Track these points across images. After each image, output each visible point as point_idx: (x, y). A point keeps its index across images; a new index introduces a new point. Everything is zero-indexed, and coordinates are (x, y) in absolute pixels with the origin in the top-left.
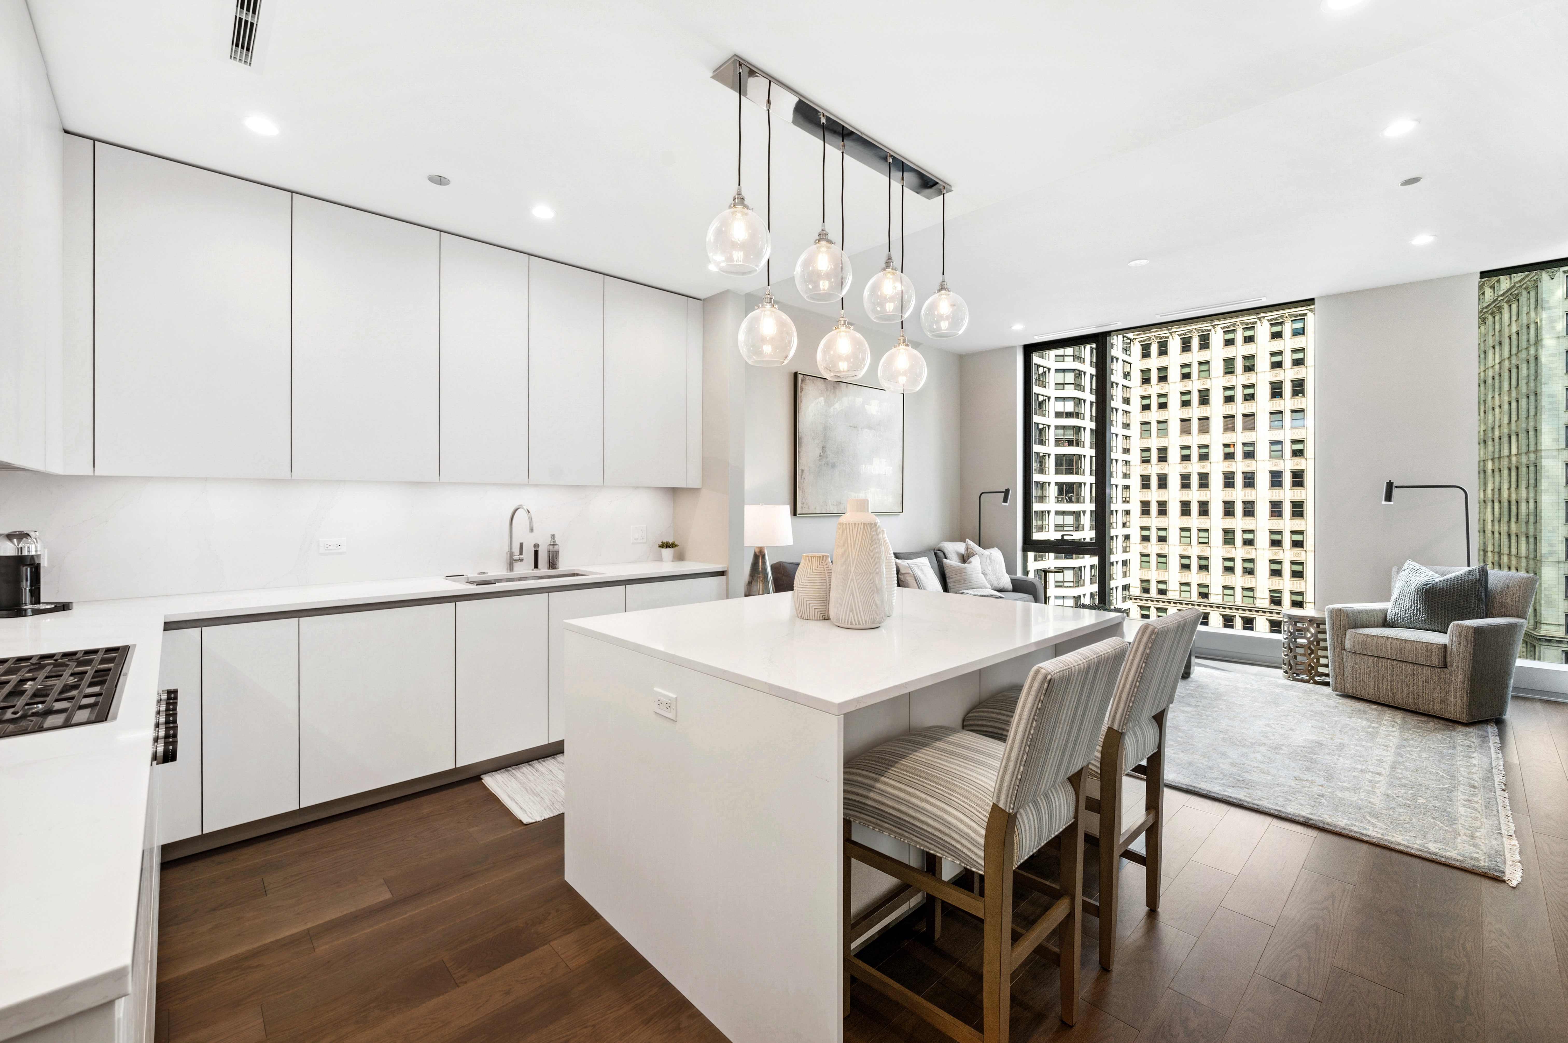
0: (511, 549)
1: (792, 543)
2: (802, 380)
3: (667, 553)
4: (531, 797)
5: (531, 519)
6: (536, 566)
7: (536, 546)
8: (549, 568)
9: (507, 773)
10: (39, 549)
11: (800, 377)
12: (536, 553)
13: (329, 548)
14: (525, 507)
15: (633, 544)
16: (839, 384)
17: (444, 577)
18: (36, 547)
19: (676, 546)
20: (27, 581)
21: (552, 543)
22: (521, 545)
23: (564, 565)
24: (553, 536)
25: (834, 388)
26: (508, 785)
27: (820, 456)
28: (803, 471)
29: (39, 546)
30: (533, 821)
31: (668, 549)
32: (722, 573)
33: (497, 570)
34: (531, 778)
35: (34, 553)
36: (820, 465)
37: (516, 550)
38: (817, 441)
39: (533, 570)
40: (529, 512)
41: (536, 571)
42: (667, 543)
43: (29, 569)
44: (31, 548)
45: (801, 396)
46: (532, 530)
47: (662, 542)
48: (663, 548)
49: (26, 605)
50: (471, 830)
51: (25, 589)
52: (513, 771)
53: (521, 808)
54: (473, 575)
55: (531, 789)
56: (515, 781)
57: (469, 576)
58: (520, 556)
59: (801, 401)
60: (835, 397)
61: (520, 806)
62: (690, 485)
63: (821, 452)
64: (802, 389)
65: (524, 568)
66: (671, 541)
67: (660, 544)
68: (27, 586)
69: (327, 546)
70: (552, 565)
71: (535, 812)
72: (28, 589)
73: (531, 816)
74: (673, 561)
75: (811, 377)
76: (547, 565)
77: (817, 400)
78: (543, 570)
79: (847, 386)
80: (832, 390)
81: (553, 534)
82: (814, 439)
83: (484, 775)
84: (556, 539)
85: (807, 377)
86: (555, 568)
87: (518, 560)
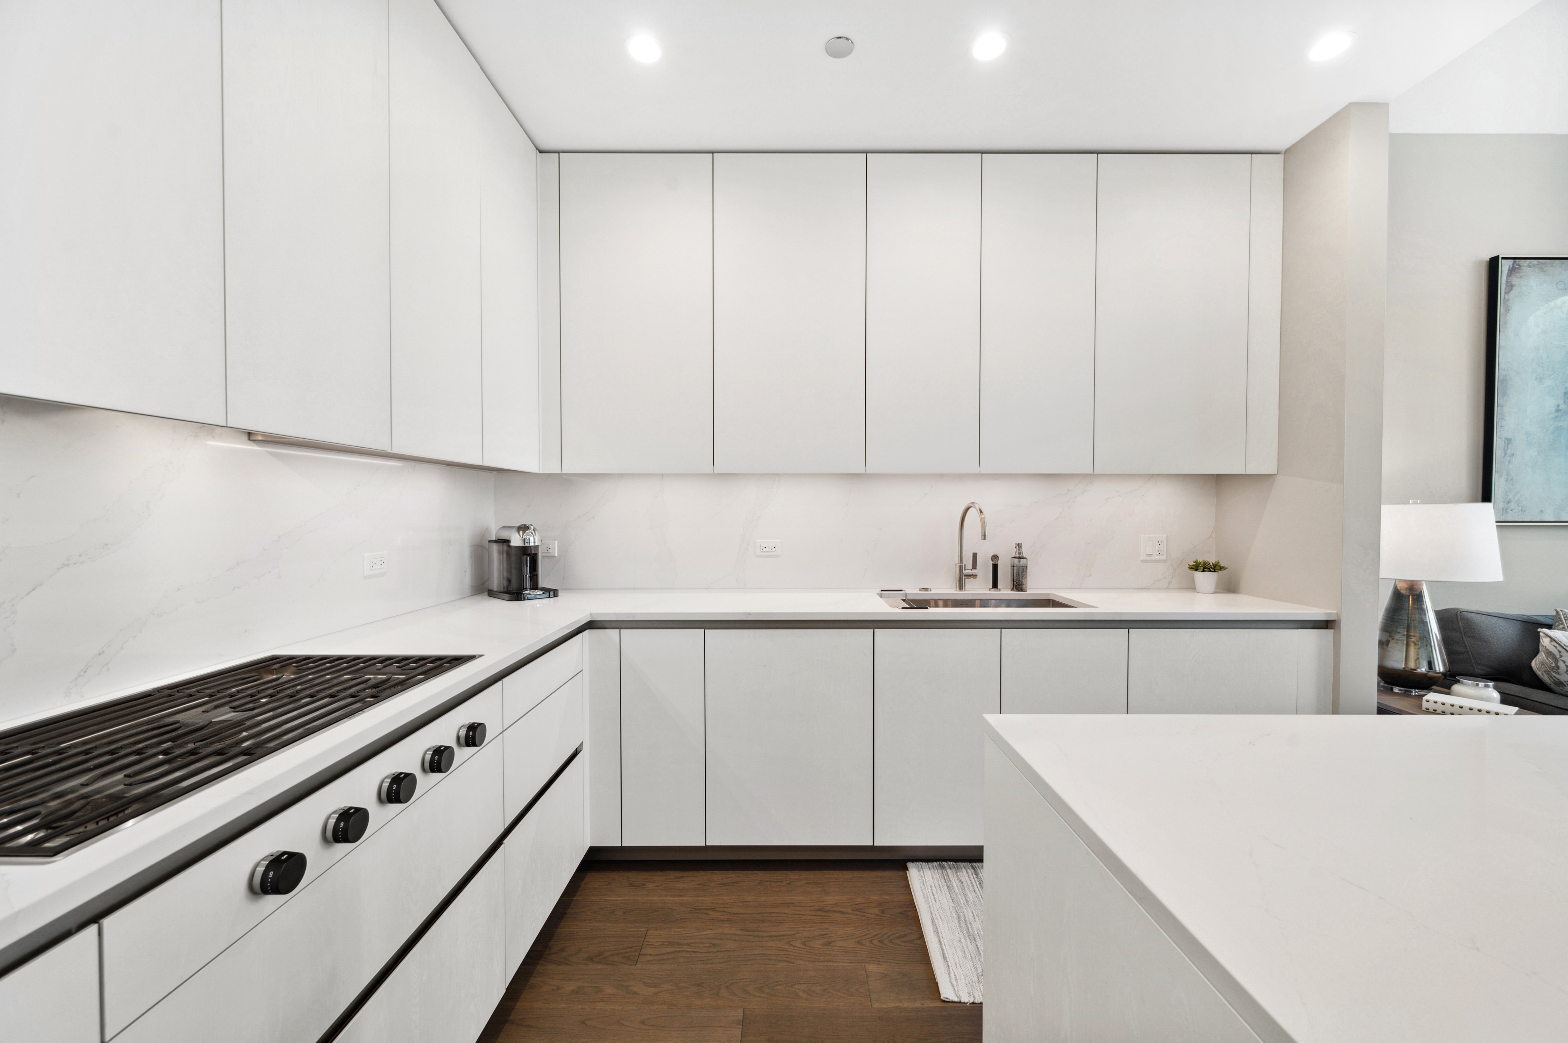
0: (961, 560)
1: (1500, 578)
2: (1512, 271)
3: (1204, 579)
4: (963, 940)
5: (983, 523)
6: (995, 585)
7: (995, 558)
8: (1012, 590)
9: (940, 871)
10: (536, 541)
11: (1504, 267)
12: (995, 567)
13: (765, 549)
14: (976, 506)
15: (1144, 561)
17: (878, 591)
18: (534, 539)
19: (1221, 568)
20: (527, 566)
21: (1018, 556)
22: (975, 556)
23: (1035, 588)
24: (1018, 546)
26: (936, 897)
28: (1508, 441)
29: (536, 538)
30: (956, 999)
31: (1207, 574)
32: (1326, 625)
33: (946, 588)
34: (971, 896)
35: (532, 544)
37: (969, 564)
39: (990, 590)
40: (981, 512)
41: (994, 592)
42: (1205, 563)
43: (528, 558)
44: (533, 540)
45: (1506, 301)
46: (984, 537)
47: (1196, 562)
48: (1197, 570)
49: (527, 590)
50: (872, 968)
51: (526, 576)
52: (949, 871)
53: (945, 958)
54: (913, 591)
55: (966, 921)
56: (947, 893)
57: (908, 592)
58: (973, 571)
59: (1508, 310)
61: (943, 950)
62: (1253, 469)
64: (1510, 287)
65: (979, 588)
66: (1212, 560)
67: (1192, 563)
68: (527, 574)
69: (762, 548)
70: (1018, 585)
71: (962, 977)
72: (528, 575)
73: (954, 983)
74: (1215, 592)
75: (1535, 262)
76: (1010, 585)
77: (1552, 304)
78: (1005, 591)
81: (1018, 543)
83: (911, 864)
84: (1024, 550)
85: (1526, 264)
86: (1022, 590)
87: (970, 576)
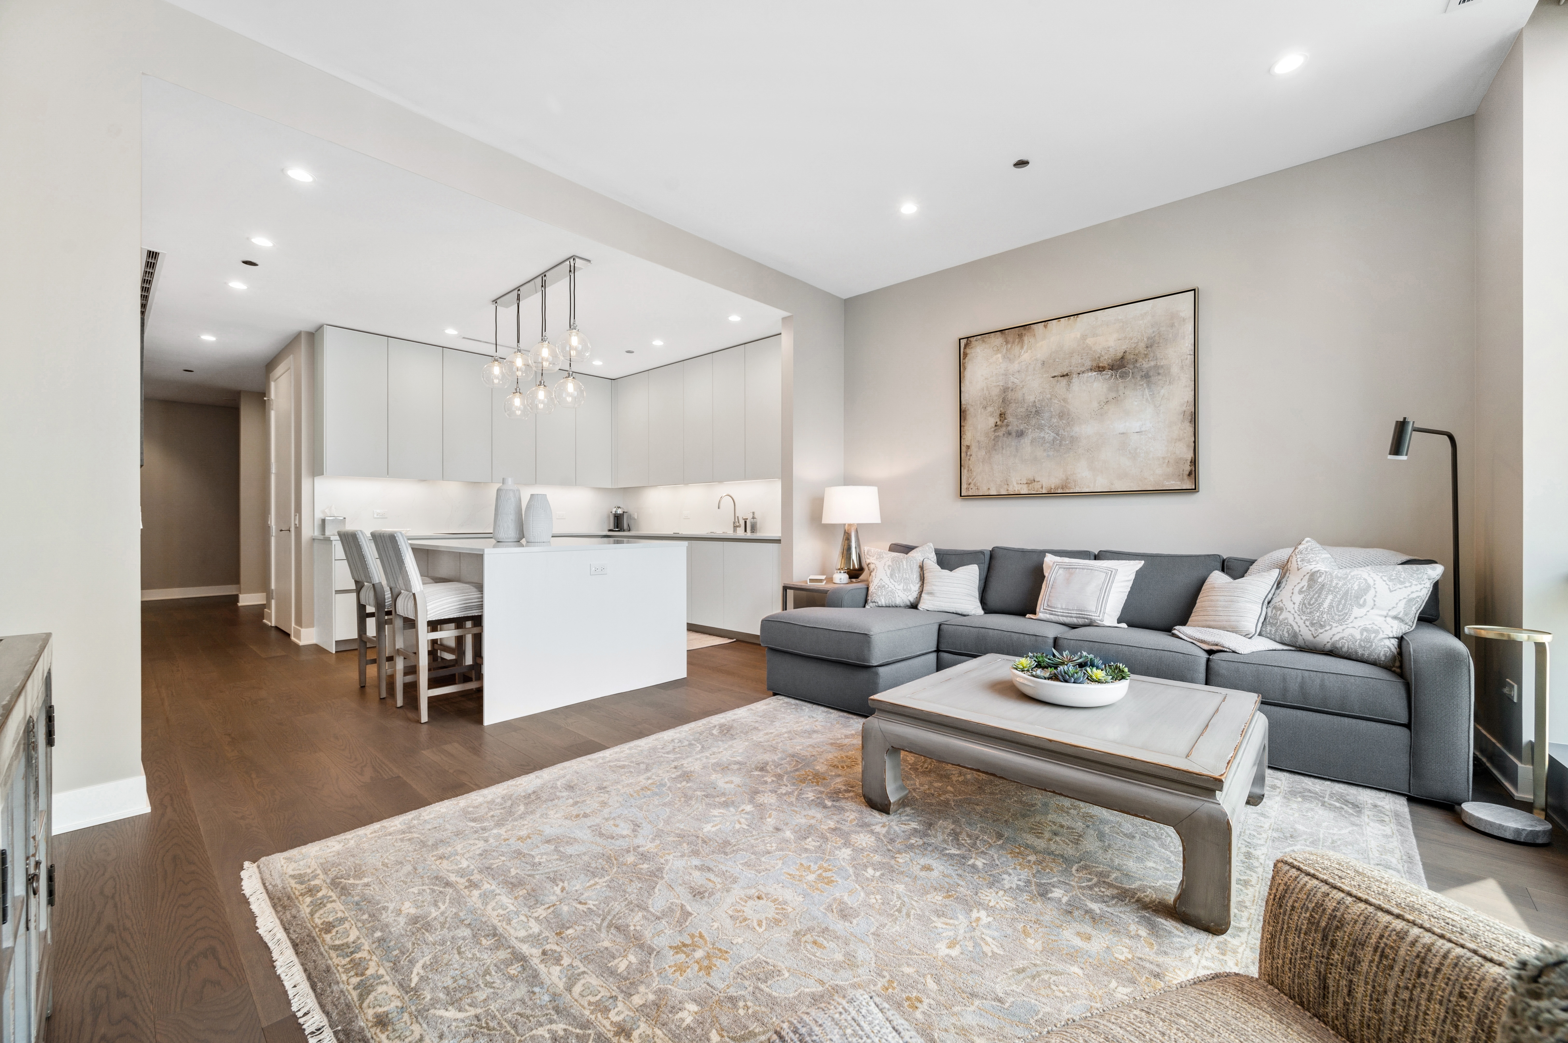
2: (966, 345)
11: (963, 342)
16: (1030, 328)
24: (753, 513)
25: (1020, 336)
27: (996, 426)
36: (997, 437)
38: (990, 409)
45: (965, 363)
59: (965, 369)
60: (1022, 347)
63: (998, 420)
64: (966, 355)
79: (1045, 326)
80: (1017, 340)
82: (985, 408)
85: (972, 339)
87: (737, 526)
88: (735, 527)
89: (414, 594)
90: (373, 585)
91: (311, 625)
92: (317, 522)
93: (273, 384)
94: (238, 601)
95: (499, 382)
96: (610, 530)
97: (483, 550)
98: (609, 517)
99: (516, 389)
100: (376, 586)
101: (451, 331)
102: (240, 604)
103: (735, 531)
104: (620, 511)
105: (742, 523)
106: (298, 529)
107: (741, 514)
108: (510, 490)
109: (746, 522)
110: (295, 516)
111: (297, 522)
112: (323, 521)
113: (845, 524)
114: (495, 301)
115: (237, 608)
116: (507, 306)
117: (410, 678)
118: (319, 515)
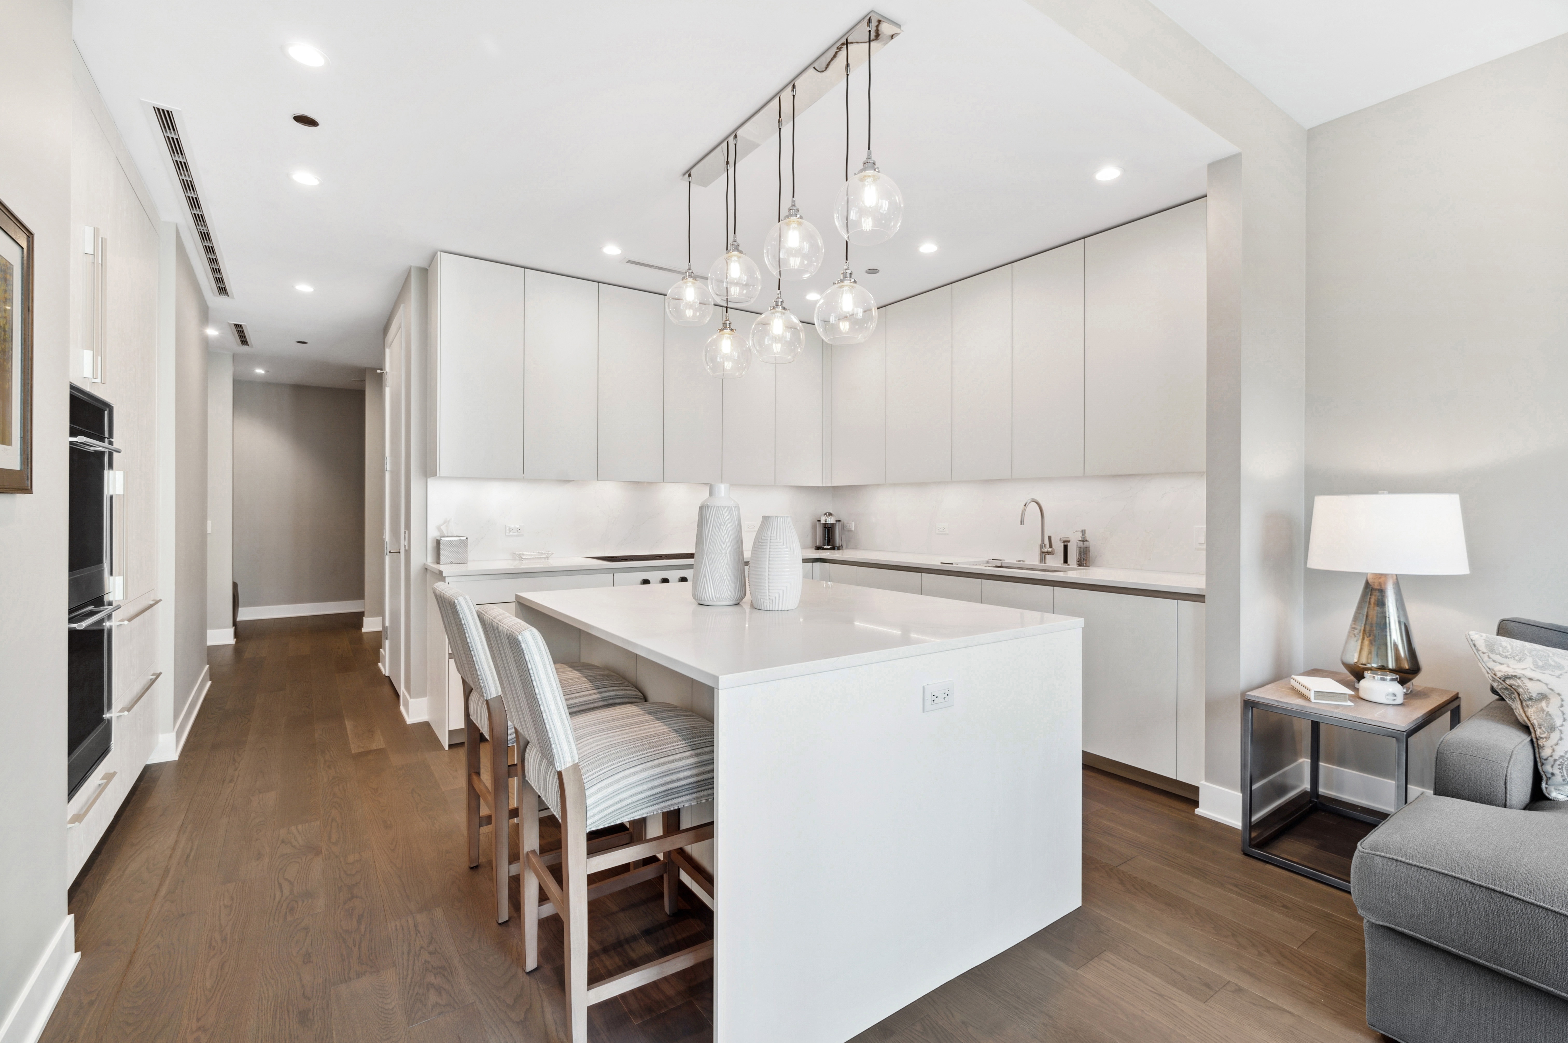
0: (1042, 540)
6: (1065, 559)
7: (1066, 540)
8: (1078, 565)
15: (1197, 549)
21: (1082, 539)
22: (1050, 538)
24: (1083, 532)
33: (1032, 558)
35: (829, 522)
37: (1047, 542)
39: (1062, 562)
41: (1063, 566)
43: (827, 529)
58: (1051, 549)
65: (1055, 560)
76: (1077, 562)
78: (1072, 566)
81: (1083, 529)
84: (1087, 535)
86: (1084, 566)
87: (1048, 553)
88: (1044, 554)
89: (560, 774)
90: (487, 701)
91: (422, 694)
92: (431, 545)
93: (388, 351)
94: (361, 625)
95: (694, 316)
96: (818, 548)
97: (716, 679)
98: (814, 527)
99: (725, 324)
100: (490, 703)
101: (612, 250)
102: (364, 630)
103: (1043, 559)
104: (831, 520)
105: (1059, 548)
106: (408, 552)
107: (1058, 531)
108: (724, 507)
109: (1066, 547)
110: (405, 533)
111: (406, 544)
112: (438, 542)
113: (1367, 573)
114: (688, 173)
115: (361, 634)
116: (705, 183)
117: (548, 910)
118: (433, 534)
